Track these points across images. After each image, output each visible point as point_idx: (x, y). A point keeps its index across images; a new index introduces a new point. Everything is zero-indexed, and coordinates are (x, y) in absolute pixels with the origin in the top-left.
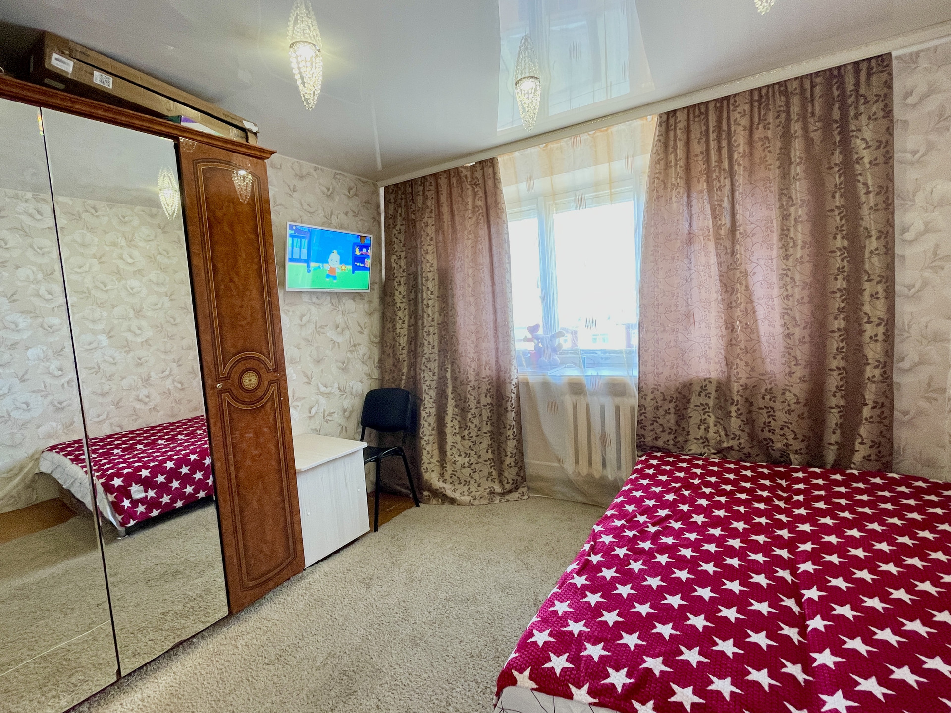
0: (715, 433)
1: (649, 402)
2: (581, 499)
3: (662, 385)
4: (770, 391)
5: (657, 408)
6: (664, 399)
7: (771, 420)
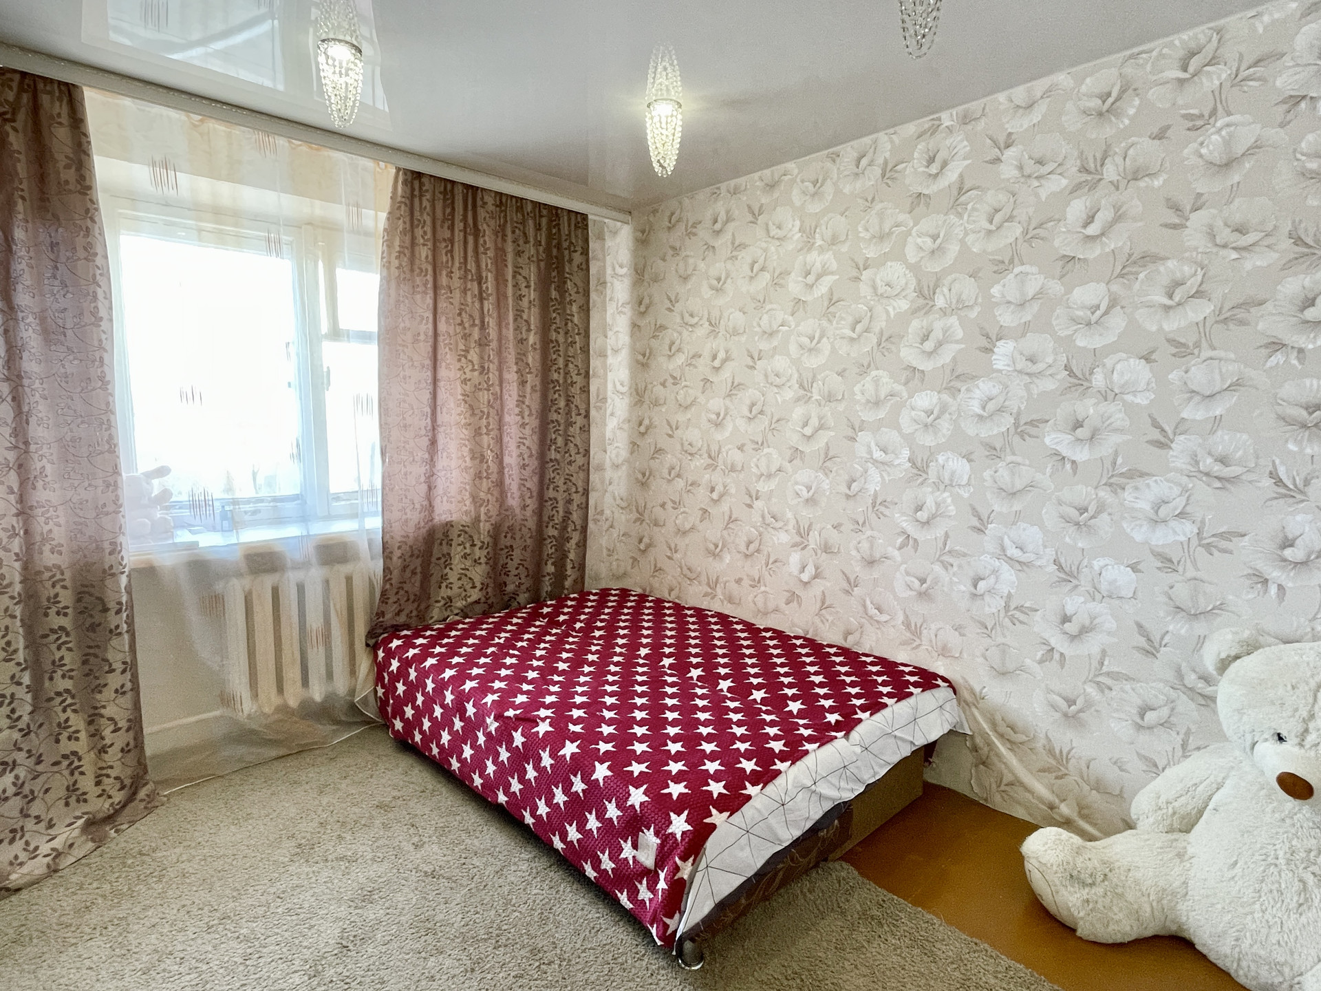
0: (460, 588)
1: (396, 561)
2: (274, 753)
3: (411, 535)
4: (511, 528)
5: (404, 568)
6: (412, 556)
7: (509, 560)
